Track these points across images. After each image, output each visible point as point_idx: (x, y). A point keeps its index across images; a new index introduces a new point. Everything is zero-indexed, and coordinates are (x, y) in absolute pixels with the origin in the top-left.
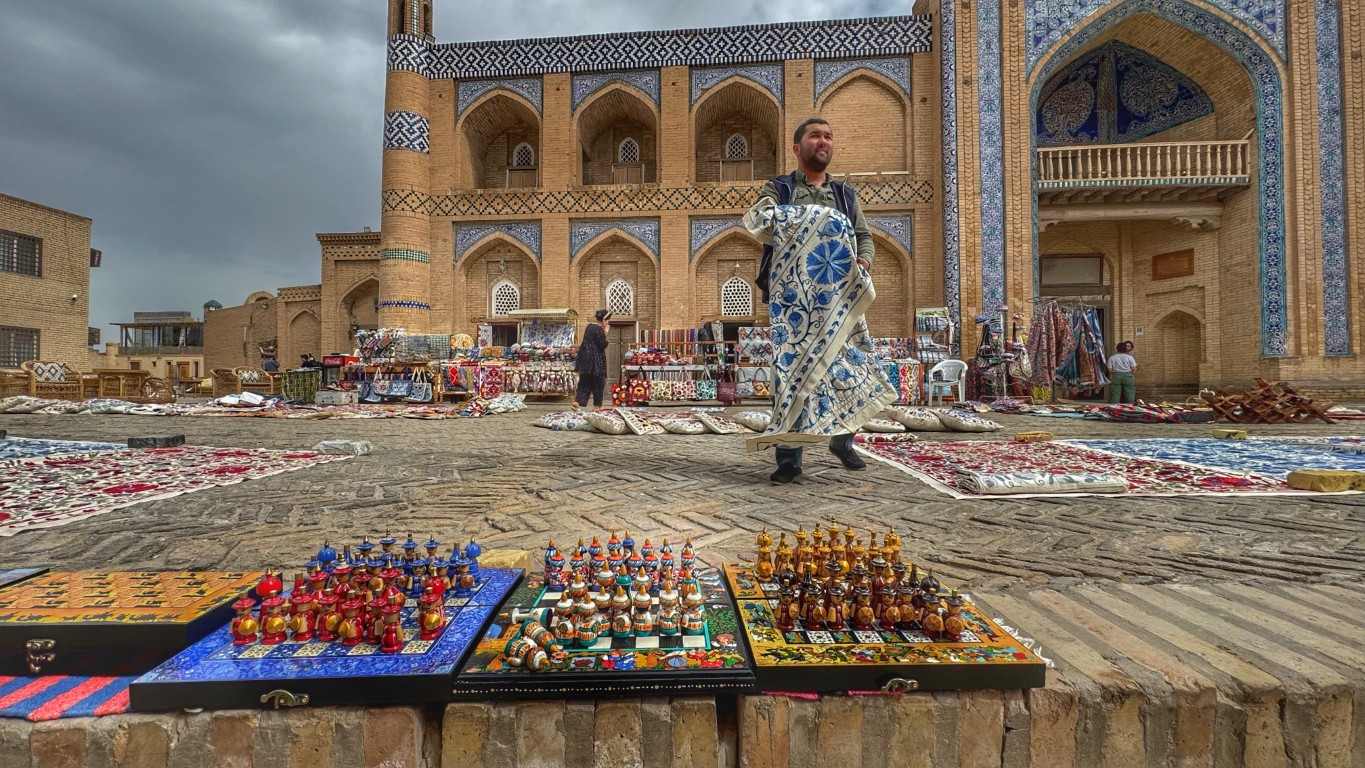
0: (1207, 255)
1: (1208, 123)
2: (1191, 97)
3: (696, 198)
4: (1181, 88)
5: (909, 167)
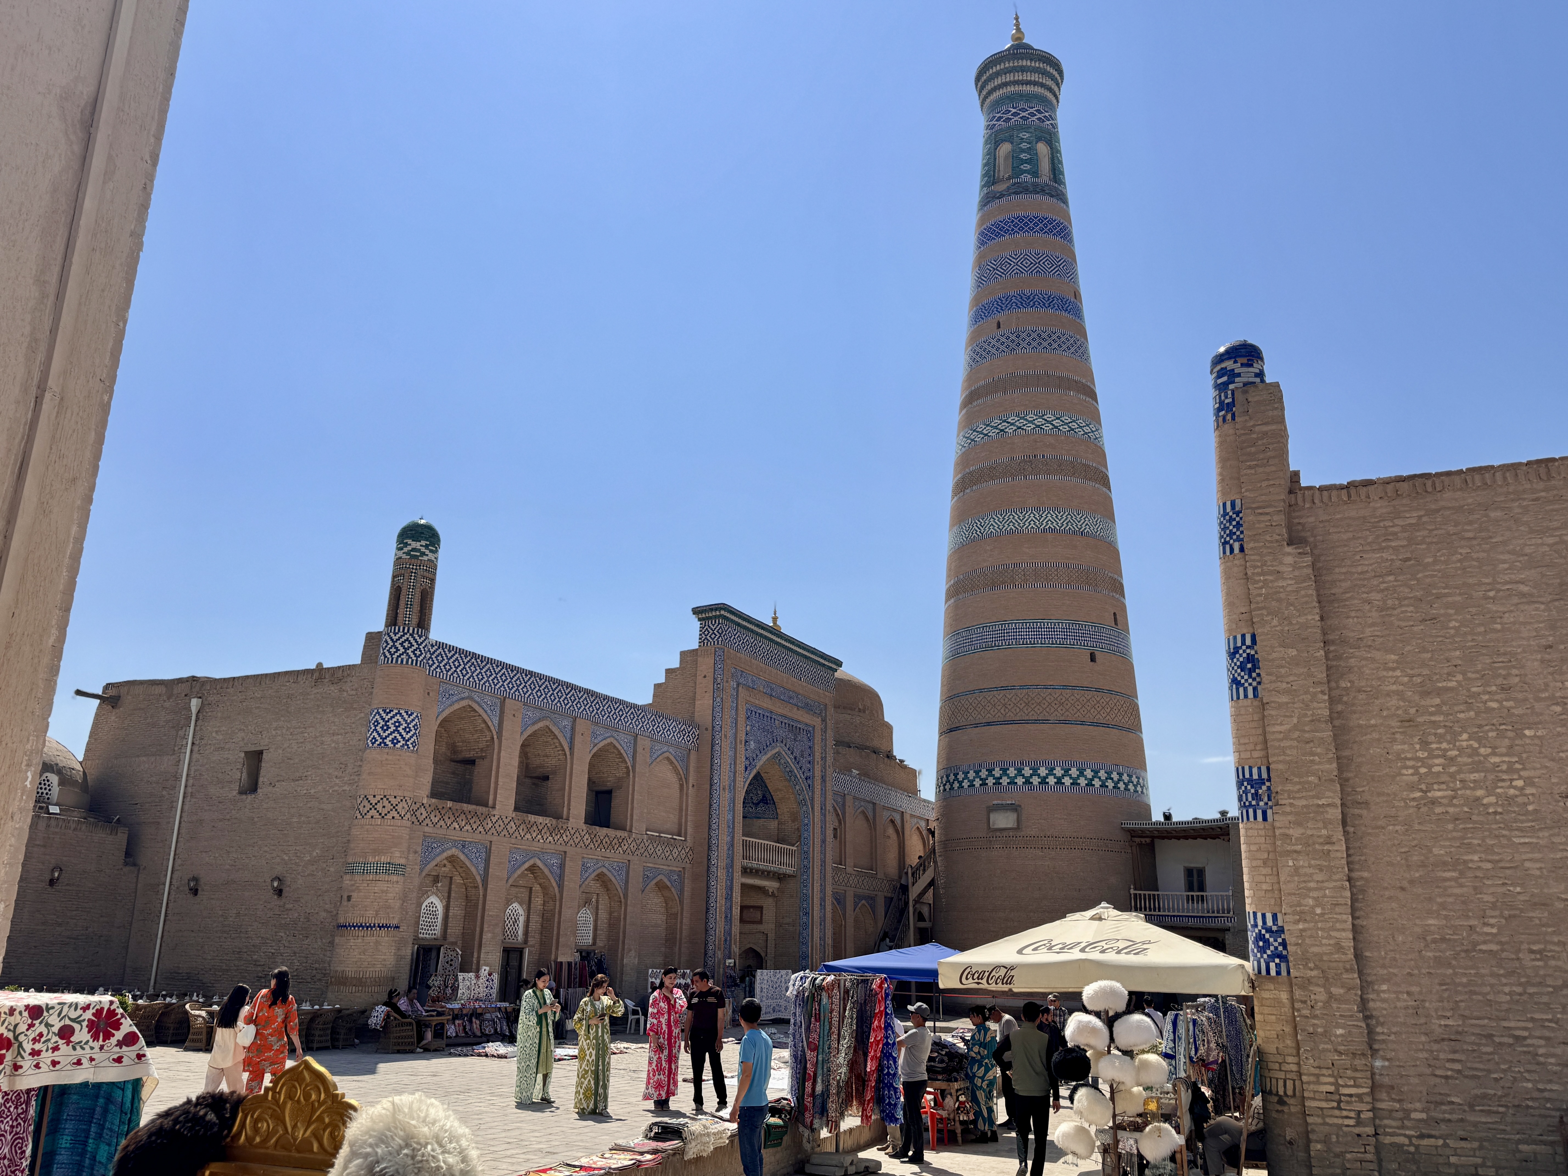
0: (769, 914)
1: (773, 825)
2: (767, 803)
3: (587, 839)
4: (764, 796)
5: (683, 834)
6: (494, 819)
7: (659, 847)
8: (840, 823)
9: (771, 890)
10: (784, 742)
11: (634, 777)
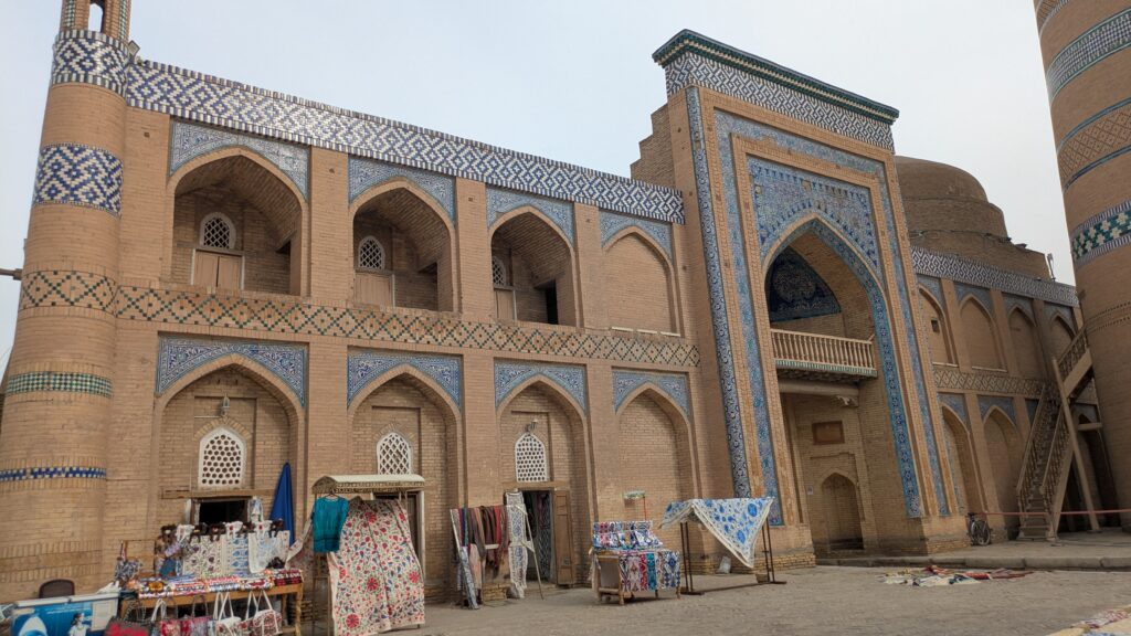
0: (851, 429)
1: (837, 320)
2: (825, 296)
3: (500, 338)
4: (817, 288)
5: (678, 330)
6: (310, 313)
7: (636, 346)
8: (938, 311)
9: (846, 400)
10: (823, 208)
11: (577, 256)
